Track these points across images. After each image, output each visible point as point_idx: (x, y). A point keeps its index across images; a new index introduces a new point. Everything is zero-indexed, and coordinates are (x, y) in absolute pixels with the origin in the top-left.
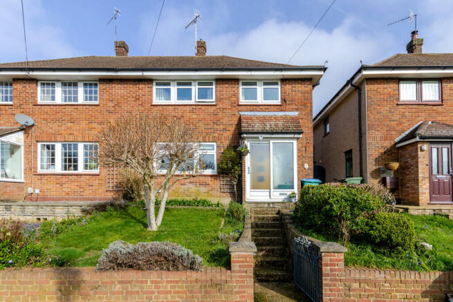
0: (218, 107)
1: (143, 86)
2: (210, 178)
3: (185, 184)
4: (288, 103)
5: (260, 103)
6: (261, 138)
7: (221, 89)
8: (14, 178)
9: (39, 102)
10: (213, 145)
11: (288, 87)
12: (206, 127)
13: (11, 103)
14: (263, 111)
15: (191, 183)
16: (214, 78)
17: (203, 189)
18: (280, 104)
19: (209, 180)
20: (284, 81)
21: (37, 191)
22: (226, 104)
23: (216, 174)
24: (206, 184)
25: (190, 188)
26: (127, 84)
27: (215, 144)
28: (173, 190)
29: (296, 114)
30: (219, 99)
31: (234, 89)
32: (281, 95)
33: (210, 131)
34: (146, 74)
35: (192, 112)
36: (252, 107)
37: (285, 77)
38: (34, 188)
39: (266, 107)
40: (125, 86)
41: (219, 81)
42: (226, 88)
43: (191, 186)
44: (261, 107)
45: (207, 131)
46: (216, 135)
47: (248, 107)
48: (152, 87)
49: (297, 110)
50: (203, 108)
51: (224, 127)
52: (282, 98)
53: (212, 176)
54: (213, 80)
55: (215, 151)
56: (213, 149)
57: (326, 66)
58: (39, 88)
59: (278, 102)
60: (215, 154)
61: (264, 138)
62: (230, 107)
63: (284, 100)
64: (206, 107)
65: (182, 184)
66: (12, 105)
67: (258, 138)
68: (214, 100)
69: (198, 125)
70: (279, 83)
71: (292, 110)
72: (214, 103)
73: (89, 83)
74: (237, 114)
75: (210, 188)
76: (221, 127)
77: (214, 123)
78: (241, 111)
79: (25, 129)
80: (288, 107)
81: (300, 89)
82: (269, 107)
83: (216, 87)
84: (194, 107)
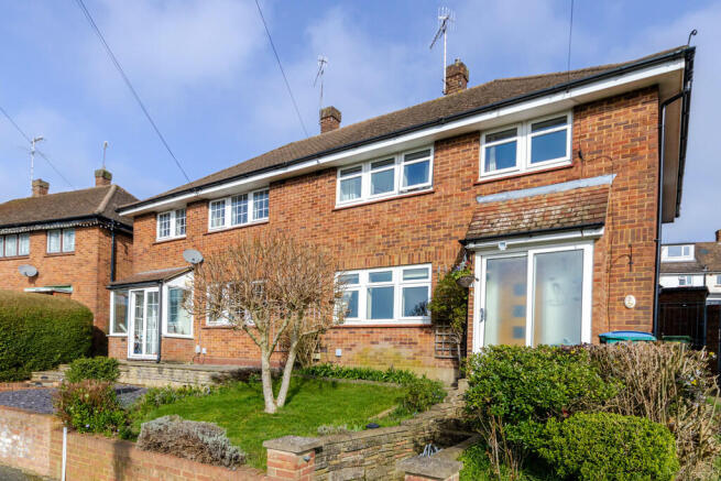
0: (437, 194)
1: (323, 181)
2: (418, 332)
3: (377, 343)
4: (587, 157)
5: (523, 171)
6: (502, 248)
7: (445, 159)
8: (183, 333)
9: (211, 229)
10: (427, 269)
11: (591, 122)
12: (415, 236)
13: (184, 236)
14: (527, 187)
15: (386, 340)
16: (432, 139)
17: (406, 352)
18: (569, 163)
19: (416, 335)
20: (581, 109)
21: (204, 351)
22: (453, 186)
23: (429, 323)
24: (412, 343)
25: (386, 350)
26: (301, 182)
27: (429, 266)
28: (359, 353)
29: (607, 179)
30: (438, 181)
31: (467, 154)
32: (573, 144)
33: (421, 242)
34: (323, 160)
35: (392, 212)
36: (503, 184)
37: (582, 101)
38: (201, 347)
39: (535, 177)
40: (300, 186)
41: (442, 143)
42: (455, 155)
43: (387, 345)
44: (522, 180)
45: (416, 243)
46: (432, 249)
47: (496, 184)
48: (334, 181)
49: (610, 170)
50: (411, 200)
51: (447, 232)
52: (574, 151)
53: (421, 327)
54: (429, 145)
55: (430, 280)
56: (427, 277)
57: (691, 46)
58: (210, 211)
59: (565, 161)
60: (429, 285)
61: (509, 247)
62: (459, 191)
63: (578, 154)
64: (416, 198)
65: (373, 343)
66: (185, 239)
67: (496, 248)
68: (430, 183)
69: (401, 234)
70: (570, 118)
71: (600, 173)
72: (431, 189)
73: (261, 191)
74: (472, 203)
75: (418, 350)
76: (442, 232)
77: (428, 226)
78: (480, 195)
79: (194, 268)
80: (588, 166)
81: (622, 119)
82: (540, 177)
83: (436, 157)
84: (396, 202)
